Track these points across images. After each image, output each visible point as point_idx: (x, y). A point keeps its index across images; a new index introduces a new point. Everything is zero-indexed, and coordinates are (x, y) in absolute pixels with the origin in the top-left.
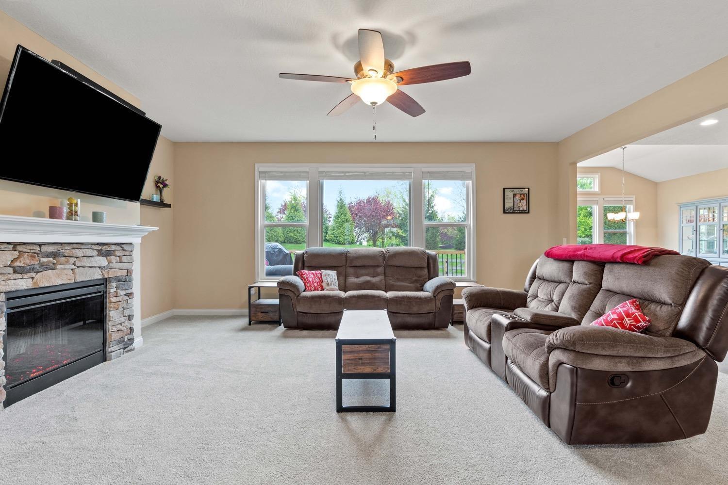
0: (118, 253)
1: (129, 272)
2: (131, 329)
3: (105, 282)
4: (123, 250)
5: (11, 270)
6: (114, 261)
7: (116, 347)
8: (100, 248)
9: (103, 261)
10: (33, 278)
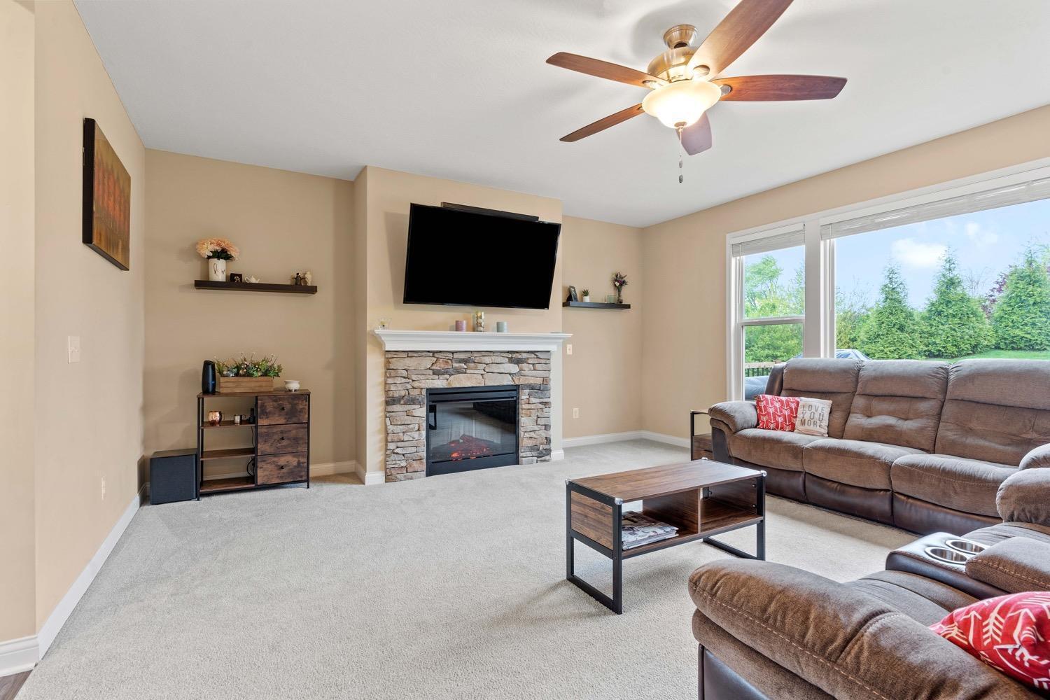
0: (530, 361)
1: (546, 380)
2: (548, 440)
3: (516, 388)
4: (538, 358)
5: (431, 372)
6: (526, 369)
7: (529, 454)
8: (510, 356)
9: (514, 368)
10: (447, 379)
